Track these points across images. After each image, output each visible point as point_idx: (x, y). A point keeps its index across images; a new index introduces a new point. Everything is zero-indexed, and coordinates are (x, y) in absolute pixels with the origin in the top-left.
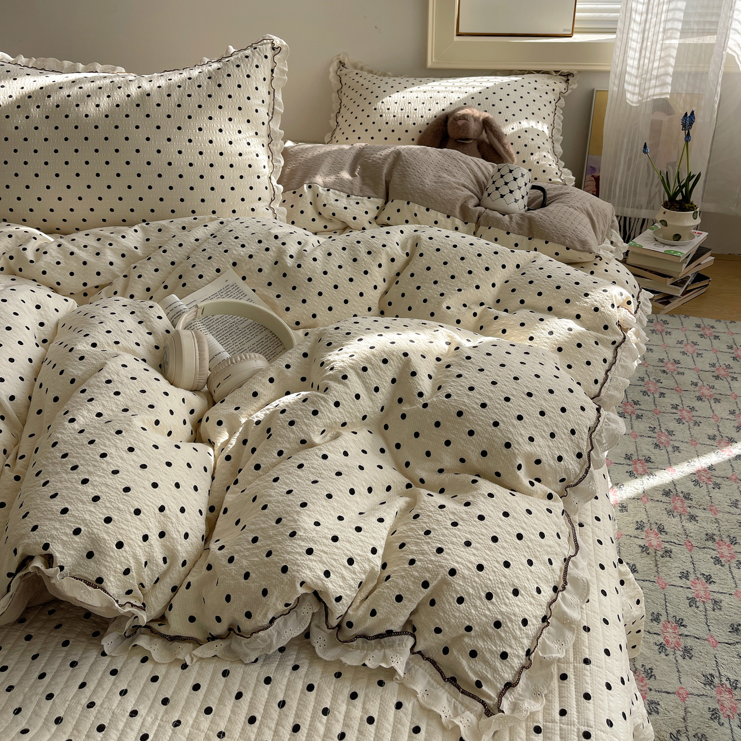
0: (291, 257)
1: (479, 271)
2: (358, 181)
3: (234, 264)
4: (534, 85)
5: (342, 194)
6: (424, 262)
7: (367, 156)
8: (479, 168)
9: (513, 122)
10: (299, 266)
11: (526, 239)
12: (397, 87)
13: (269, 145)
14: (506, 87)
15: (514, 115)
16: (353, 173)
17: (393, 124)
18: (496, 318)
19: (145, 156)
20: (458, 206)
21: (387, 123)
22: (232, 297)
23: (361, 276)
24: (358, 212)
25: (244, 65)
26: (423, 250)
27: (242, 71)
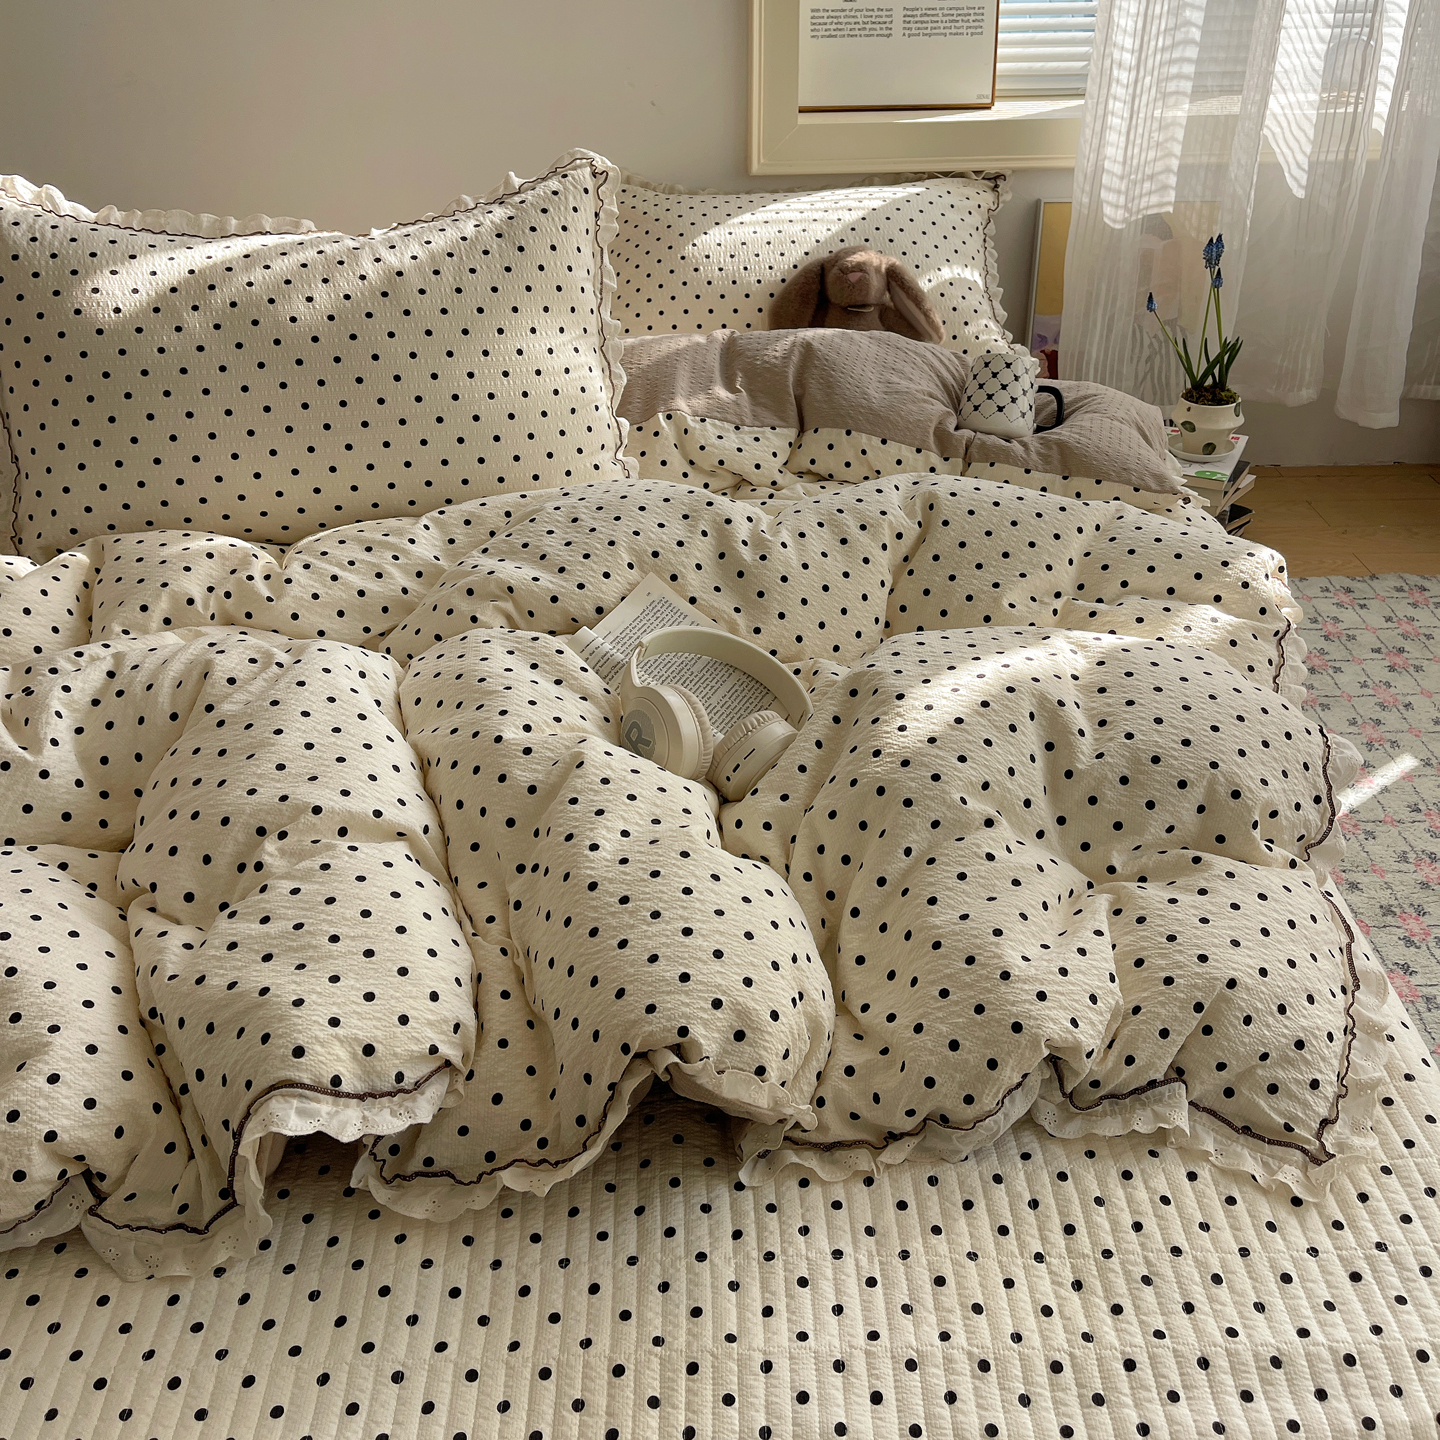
0: (745, 543)
1: (1045, 542)
2: (745, 398)
4: (948, 200)
5: (726, 425)
6: (952, 535)
7: (749, 354)
8: (941, 361)
9: (928, 268)
10: (763, 558)
11: (1058, 477)
12: (713, 215)
13: (602, 349)
14: (905, 207)
15: (927, 256)
16: (730, 386)
17: (721, 284)
18: (1093, 614)
19: (412, 386)
20: (931, 431)
21: (709, 283)
22: (665, 620)
23: (859, 567)
24: (761, 454)
25: (554, 209)
26: (946, 516)
27: (553, 219)
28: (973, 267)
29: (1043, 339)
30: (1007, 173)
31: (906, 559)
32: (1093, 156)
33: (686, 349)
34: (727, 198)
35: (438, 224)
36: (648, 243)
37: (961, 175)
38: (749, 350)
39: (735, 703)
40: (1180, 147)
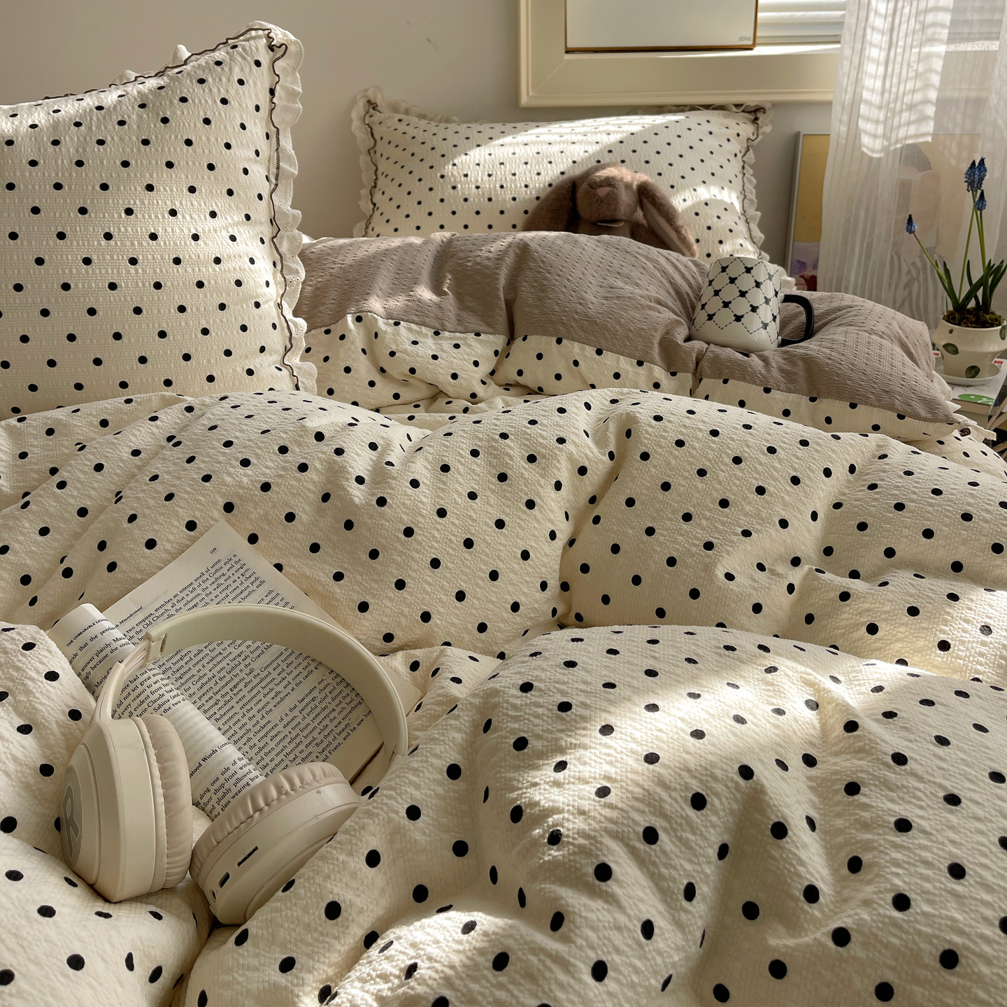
0: (360, 480)
1: (779, 487)
2: (450, 302)
3: (229, 507)
4: (707, 127)
5: (424, 329)
6: (656, 470)
7: (462, 255)
8: (676, 267)
9: (684, 189)
10: (382, 502)
11: (805, 400)
12: (476, 138)
13: (273, 240)
14: (663, 132)
15: (683, 177)
16: (437, 289)
17: (476, 200)
18: (845, 596)
20: (656, 341)
21: (466, 200)
22: (230, 589)
23: (520, 514)
24: (460, 363)
25: (214, 80)
26: (646, 446)
27: (210, 90)
28: (730, 189)
29: (803, 265)
30: (767, 106)
31: (593, 500)
32: (850, 89)
33: (397, 249)
34: (493, 125)
36: (413, 164)
37: (721, 108)
38: (462, 251)
40: (939, 78)
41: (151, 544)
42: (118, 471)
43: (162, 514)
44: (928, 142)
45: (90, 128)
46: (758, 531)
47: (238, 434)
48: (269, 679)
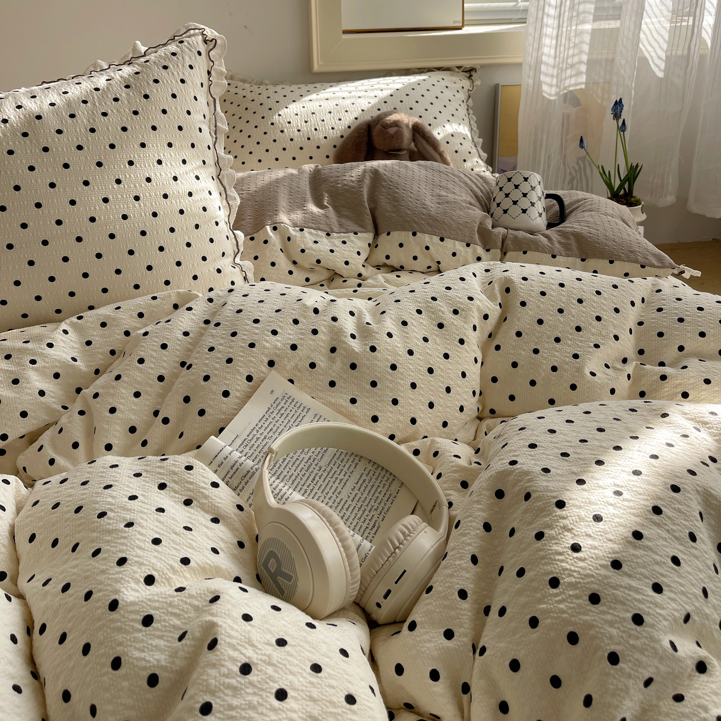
0: (353, 336)
1: (609, 315)
3: (271, 364)
4: (443, 83)
5: (319, 232)
6: (530, 313)
8: (471, 180)
9: (437, 126)
10: (373, 349)
11: (579, 260)
12: (291, 96)
13: (219, 178)
14: (417, 87)
15: (435, 118)
16: (319, 204)
17: (300, 140)
18: (664, 378)
19: (52, 212)
20: (476, 230)
21: (292, 140)
22: (290, 416)
23: (456, 348)
24: (348, 253)
25: (174, 66)
26: (523, 297)
27: (173, 73)
28: (464, 124)
30: (478, 67)
31: (490, 336)
32: (534, 54)
33: (284, 178)
34: (299, 86)
35: (76, 80)
36: (248, 115)
37: (448, 69)
38: (331, 177)
39: (365, 495)
40: (588, 47)
41: (226, 394)
42: (178, 348)
43: (228, 373)
44: (582, 89)
45: (95, 105)
46: (603, 344)
47: (260, 314)
48: (333, 472)
